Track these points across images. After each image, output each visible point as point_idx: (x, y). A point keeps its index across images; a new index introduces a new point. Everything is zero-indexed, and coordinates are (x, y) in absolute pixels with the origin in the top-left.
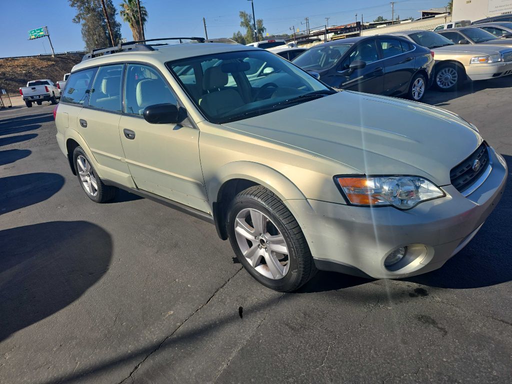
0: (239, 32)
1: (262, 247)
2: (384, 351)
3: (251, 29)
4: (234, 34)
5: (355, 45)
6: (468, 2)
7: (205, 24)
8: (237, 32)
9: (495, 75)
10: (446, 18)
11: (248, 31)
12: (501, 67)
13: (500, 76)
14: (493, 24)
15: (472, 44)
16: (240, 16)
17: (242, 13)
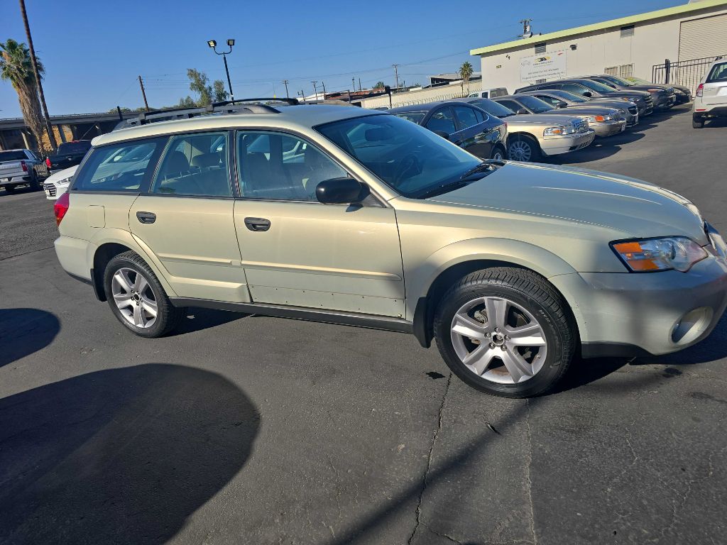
0: (189, 97)
1: (494, 346)
2: (685, 432)
3: (207, 93)
4: (182, 100)
5: (429, 113)
6: (498, 67)
7: (142, 85)
8: (185, 98)
9: (571, 148)
10: (462, 86)
11: (202, 96)
12: (577, 140)
13: (576, 149)
14: (545, 92)
15: (532, 114)
16: (188, 75)
17: (192, 71)
